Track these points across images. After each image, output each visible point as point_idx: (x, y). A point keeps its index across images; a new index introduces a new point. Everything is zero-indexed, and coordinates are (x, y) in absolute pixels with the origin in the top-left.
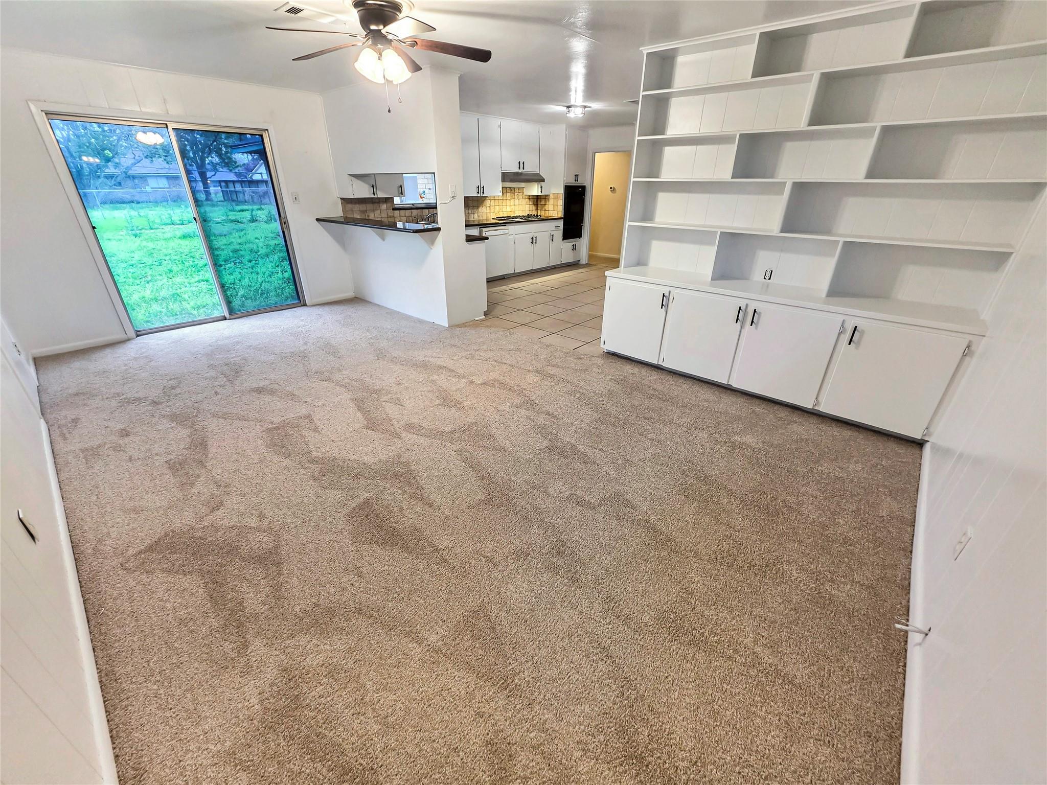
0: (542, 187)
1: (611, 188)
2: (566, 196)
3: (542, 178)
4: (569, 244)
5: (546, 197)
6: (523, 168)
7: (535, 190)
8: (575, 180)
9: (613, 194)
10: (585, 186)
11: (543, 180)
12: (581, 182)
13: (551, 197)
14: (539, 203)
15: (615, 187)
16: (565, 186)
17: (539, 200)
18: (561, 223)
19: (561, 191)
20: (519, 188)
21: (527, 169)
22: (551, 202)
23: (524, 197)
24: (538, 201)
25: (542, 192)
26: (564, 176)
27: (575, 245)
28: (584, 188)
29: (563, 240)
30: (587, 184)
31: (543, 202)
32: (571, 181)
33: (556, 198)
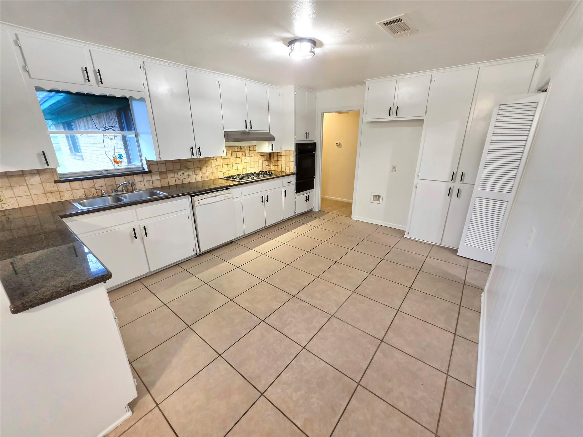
0: (273, 145)
1: (337, 144)
2: (297, 153)
3: (272, 137)
4: (302, 196)
5: (278, 154)
6: (251, 127)
7: (266, 148)
8: (306, 138)
9: (340, 149)
10: (315, 143)
11: (273, 139)
12: (310, 140)
13: (283, 154)
14: (272, 159)
15: (340, 143)
16: (296, 144)
17: (272, 156)
18: (293, 178)
19: (292, 148)
20: (250, 147)
21: (255, 128)
22: (283, 158)
23: (256, 154)
24: (270, 157)
25: (273, 150)
26: (295, 135)
27: (308, 196)
28: (314, 144)
29: (296, 193)
30: (317, 141)
31: (276, 158)
32: (302, 140)
33: (288, 155)
